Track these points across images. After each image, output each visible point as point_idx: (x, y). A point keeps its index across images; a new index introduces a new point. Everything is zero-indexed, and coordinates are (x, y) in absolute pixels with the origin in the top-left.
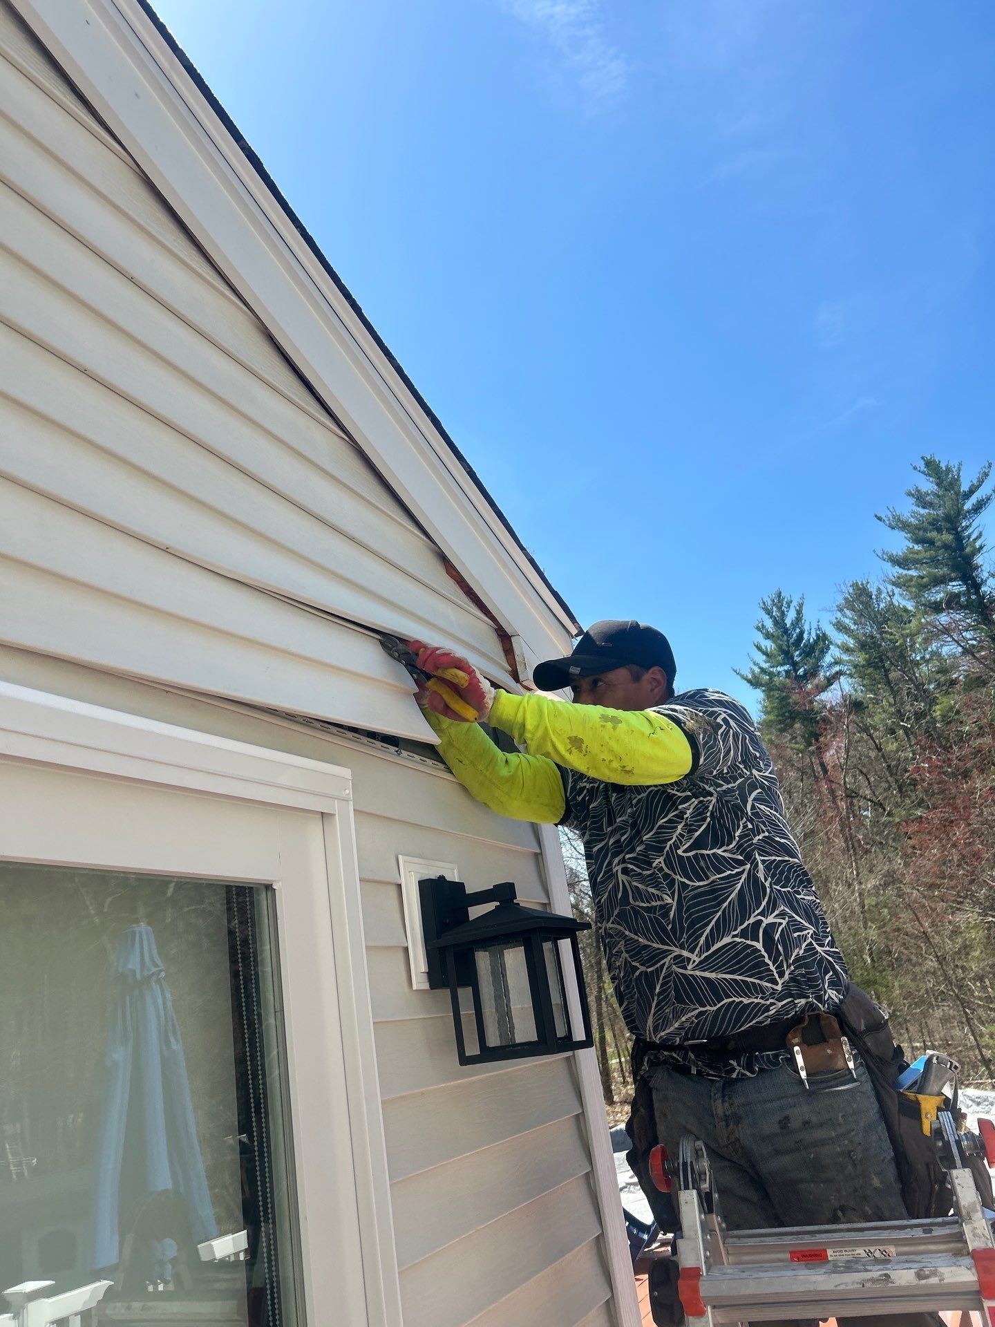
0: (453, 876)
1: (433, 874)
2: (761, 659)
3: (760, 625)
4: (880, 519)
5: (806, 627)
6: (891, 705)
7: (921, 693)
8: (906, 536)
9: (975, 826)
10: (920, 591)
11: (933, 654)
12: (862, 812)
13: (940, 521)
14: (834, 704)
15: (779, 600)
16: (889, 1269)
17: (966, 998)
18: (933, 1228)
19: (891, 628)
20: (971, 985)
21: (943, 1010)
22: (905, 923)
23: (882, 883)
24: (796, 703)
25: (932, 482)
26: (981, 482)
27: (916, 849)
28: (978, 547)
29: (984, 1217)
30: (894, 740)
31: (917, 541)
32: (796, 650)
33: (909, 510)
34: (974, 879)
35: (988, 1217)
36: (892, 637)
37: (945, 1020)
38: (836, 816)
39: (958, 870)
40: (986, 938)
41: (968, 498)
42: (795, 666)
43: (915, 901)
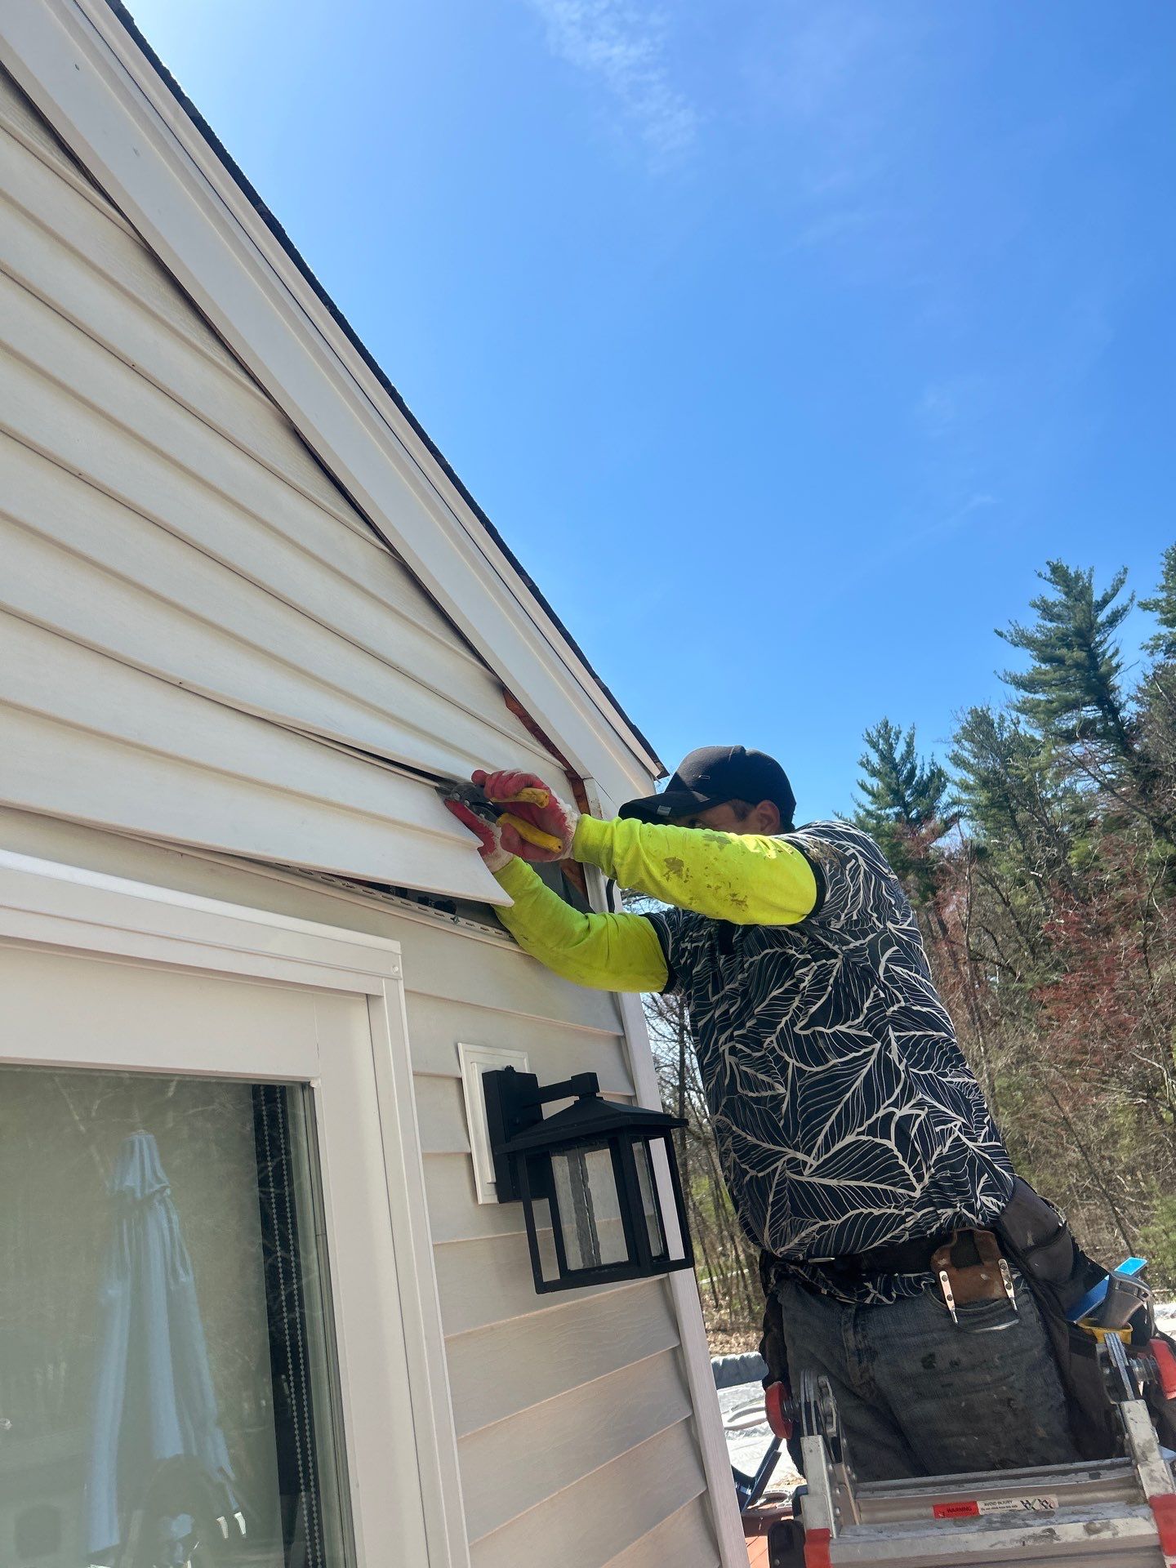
0: (523, 1067)
1: (499, 1065)
2: (866, 800)
3: (864, 760)
4: (1000, 634)
5: (919, 762)
6: (1019, 851)
7: (1053, 836)
8: (1032, 653)
9: (1120, 991)
10: (1049, 717)
11: (1066, 790)
12: (989, 977)
13: (1070, 636)
14: (953, 852)
15: (886, 731)
16: (1052, 1523)
17: (1115, 1194)
18: (1101, 1472)
19: (1017, 762)
20: (1121, 1179)
21: (1089, 1209)
22: (1042, 1108)
23: (1014, 1061)
24: (909, 851)
25: (1059, 591)
26: (1115, 591)
27: (1053, 1020)
28: (1114, 665)
29: (1162, 1458)
30: (1023, 892)
31: (1044, 660)
32: (907, 789)
33: (1033, 623)
34: (1121, 1055)
35: (1166, 1456)
36: (1018, 772)
37: (1091, 1222)
38: (960, 983)
39: (1102, 1044)
40: (1136, 1123)
41: (1101, 610)
42: (907, 807)
43: (1052, 1082)
